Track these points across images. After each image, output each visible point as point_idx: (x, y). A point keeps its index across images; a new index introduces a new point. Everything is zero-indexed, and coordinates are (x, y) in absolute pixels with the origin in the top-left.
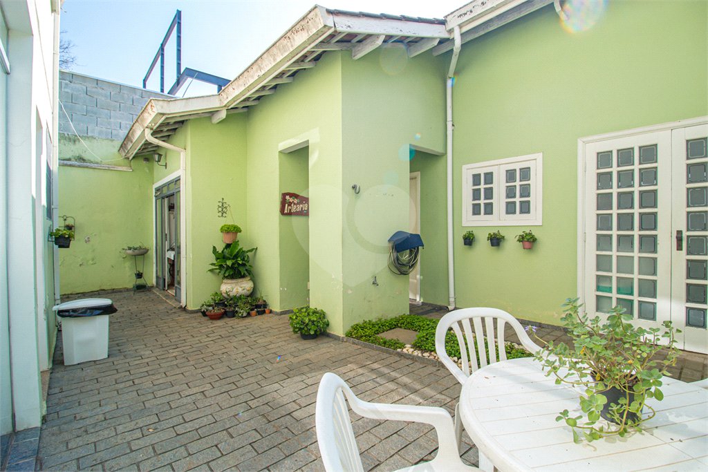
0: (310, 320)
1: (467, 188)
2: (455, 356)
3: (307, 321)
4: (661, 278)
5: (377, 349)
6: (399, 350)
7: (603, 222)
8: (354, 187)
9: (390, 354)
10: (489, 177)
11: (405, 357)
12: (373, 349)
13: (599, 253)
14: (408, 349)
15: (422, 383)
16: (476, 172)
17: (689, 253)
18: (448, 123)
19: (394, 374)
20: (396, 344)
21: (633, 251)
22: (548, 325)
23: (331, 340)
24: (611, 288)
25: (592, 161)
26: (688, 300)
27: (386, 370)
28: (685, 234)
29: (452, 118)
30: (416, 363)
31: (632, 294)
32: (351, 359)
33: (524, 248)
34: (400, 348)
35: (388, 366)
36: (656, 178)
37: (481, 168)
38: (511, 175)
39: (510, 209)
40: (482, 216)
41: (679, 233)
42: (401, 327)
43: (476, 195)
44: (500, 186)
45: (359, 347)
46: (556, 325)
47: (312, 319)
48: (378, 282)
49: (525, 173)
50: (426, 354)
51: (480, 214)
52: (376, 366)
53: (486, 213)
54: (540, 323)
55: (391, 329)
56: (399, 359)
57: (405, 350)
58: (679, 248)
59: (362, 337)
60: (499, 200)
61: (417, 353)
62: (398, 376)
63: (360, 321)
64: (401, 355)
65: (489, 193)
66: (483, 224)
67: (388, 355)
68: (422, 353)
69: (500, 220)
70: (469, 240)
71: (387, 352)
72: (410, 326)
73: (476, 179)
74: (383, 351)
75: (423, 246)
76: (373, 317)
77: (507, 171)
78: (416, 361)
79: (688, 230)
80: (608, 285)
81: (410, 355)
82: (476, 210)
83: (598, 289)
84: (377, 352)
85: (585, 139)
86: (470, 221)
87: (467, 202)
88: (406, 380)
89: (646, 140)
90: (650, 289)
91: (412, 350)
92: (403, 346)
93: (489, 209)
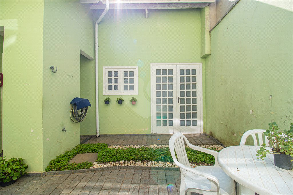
0: (12, 169)
1: (106, 77)
2: (123, 160)
3: (9, 171)
4: (174, 112)
5: (75, 172)
6: (91, 168)
7: (158, 94)
8: (51, 68)
9: (85, 172)
10: (116, 74)
11: (96, 171)
12: (72, 173)
13: (157, 105)
14: (96, 166)
15: (118, 182)
16: (110, 70)
17: (181, 104)
18: (96, 44)
19: (98, 184)
20: (88, 165)
21: (167, 104)
22: (141, 134)
23: (32, 178)
24: (161, 117)
25: (155, 72)
26: (181, 118)
27: (92, 184)
28: (180, 98)
29: (98, 43)
30: (105, 172)
31: (166, 118)
32: (61, 187)
33: (133, 104)
34: (91, 166)
35: (90, 181)
36: (172, 80)
37: (113, 69)
38: (126, 74)
39: (126, 88)
40: (113, 91)
41: (178, 97)
42: (80, 153)
43: (110, 81)
44: (121, 77)
45: (60, 175)
46: (144, 134)
47: (14, 168)
48: (66, 129)
49: (132, 74)
50: (108, 164)
51: (112, 90)
52: (82, 184)
53: (115, 89)
54: (138, 134)
55: (74, 156)
56: (93, 173)
57: (95, 166)
58: (179, 102)
59: (60, 168)
60: (121, 84)
61: (103, 166)
62: (102, 184)
63: (54, 157)
64: (94, 170)
65: (116, 81)
66: (113, 94)
67: (85, 174)
68: (106, 165)
69: (121, 92)
70: (107, 102)
71: (83, 172)
72: (86, 151)
73: (110, 74)
74: (79, 172)
75: (91, 105)
76: (62, 152)
77: (124, 72)
78: (104, 170)
79: (181, 96)
80: (160, 116)
81: (99, 168)
82: (110, 88)
83: (157, 118)
84: (76, 174)
85: (153, 64)
86: (107, 93)
87: (106, 84)
88: (108, 185)
89: (170, 67)
90: (171, 116)
91: (99, 165)
92: (92, 165)
93: (116, 88)
